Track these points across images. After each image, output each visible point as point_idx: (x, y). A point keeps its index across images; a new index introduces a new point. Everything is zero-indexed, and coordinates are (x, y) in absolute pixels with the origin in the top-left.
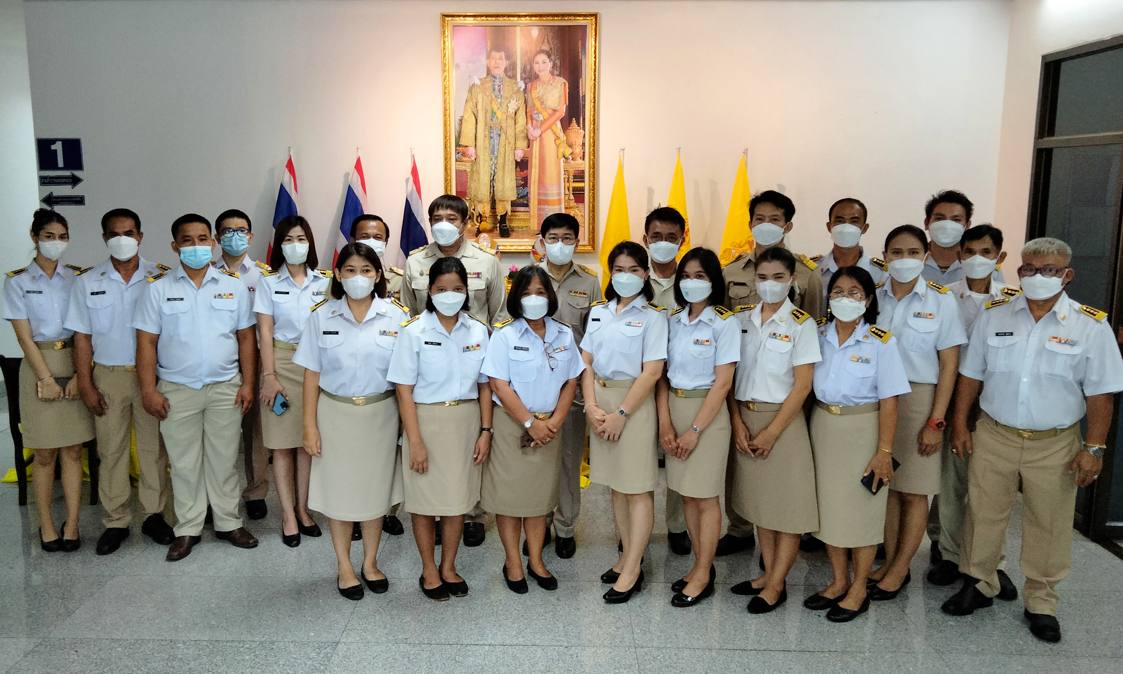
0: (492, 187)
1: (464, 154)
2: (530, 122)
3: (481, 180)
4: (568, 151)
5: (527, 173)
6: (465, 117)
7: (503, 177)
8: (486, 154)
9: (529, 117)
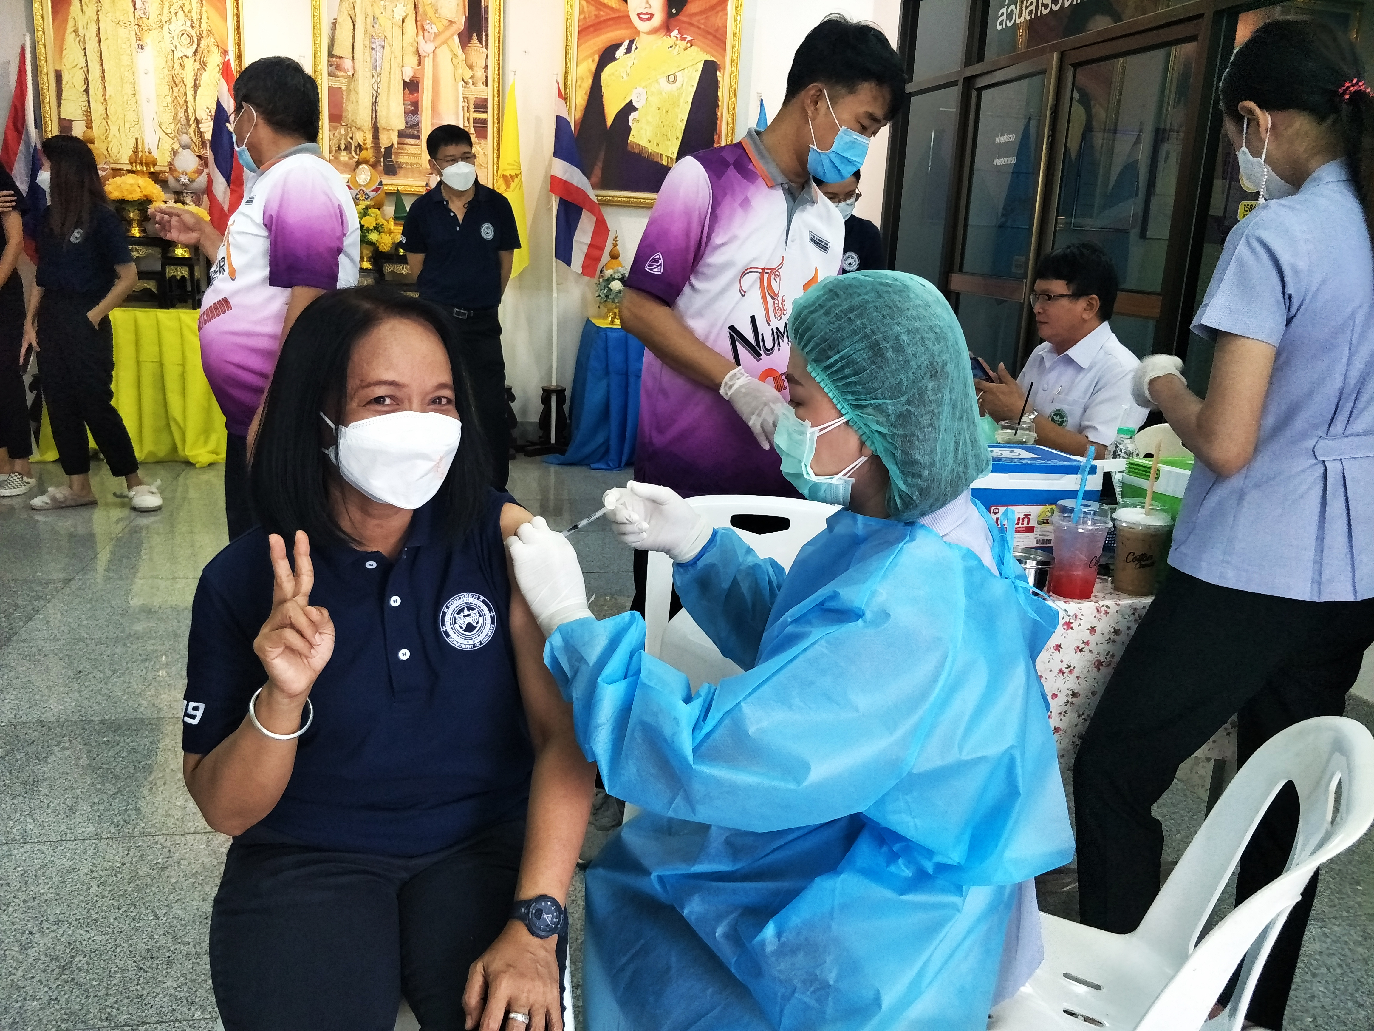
0: (374, 111)
1: (338, 67)
2: (420, 33)
3: (360, 101)
4: (468, 74)
5: (417, 97)
6: (340, 20)
7: (388, 99)
8: (367, 70)
9: (420, 27)
